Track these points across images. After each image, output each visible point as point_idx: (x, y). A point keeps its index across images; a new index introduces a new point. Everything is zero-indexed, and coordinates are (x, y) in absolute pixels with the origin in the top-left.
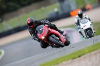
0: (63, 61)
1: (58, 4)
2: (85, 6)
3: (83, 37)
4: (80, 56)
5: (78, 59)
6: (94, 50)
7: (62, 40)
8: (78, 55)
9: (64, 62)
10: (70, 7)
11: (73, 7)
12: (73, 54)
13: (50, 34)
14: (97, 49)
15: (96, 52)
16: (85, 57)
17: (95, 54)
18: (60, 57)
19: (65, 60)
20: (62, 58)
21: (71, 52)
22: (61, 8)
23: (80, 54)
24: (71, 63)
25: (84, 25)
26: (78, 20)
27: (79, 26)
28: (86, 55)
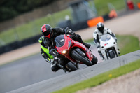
1: (70, 10)
2: (109, 12)
3: (104, 59)
4: (101, 83)
5: (99, 86)
6: (121, 75)
7: (89, 56)
8: (98, 81)
10: (87, 13)
12: (92, 80)
14: (125, 73)
15: (123, 77)
16: (108, 85)
17: (122, 80)
19: (80, 89)
20: (76, 85)
22: (75, 15)
23: (101, 80)
25: (105, 43)
28: (110, 82)
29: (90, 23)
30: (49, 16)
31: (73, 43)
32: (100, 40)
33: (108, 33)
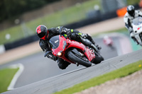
0: (106, 81)
4: (130, 74)
5: (129, 77)
7: (88, 56)
8: (128, 72)
9: (108, 82)
11: (121, 4)
12: (121, 70)
13: (69, 48)
16: (138, 75)
18: (102, 75)
19: (109, 79)
20: (105, 76)
21: (118, 68)
23: (130, 70)
24: (118, 83)
26: (129, 20)
27: (130, 28)
28: (139, 72)
29: (119, 13)
30: (78, 5)
31: (68, 44)
32: (133, 24)
33: (139, 16)
